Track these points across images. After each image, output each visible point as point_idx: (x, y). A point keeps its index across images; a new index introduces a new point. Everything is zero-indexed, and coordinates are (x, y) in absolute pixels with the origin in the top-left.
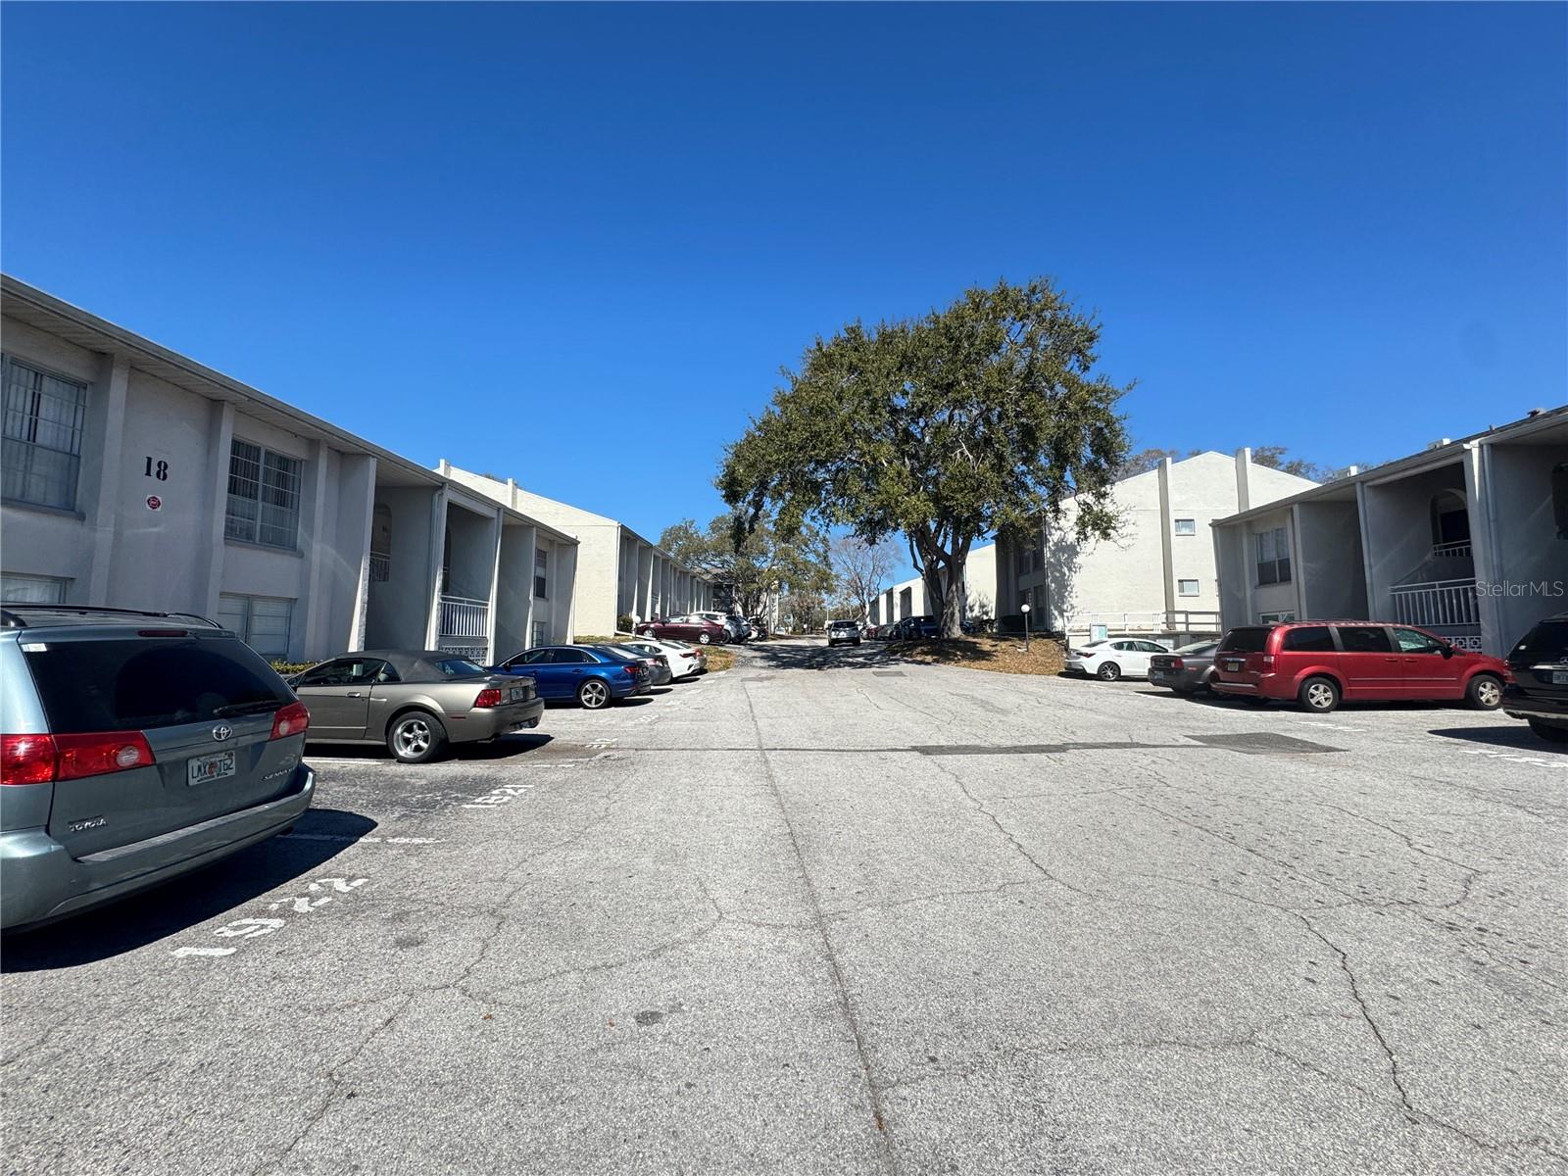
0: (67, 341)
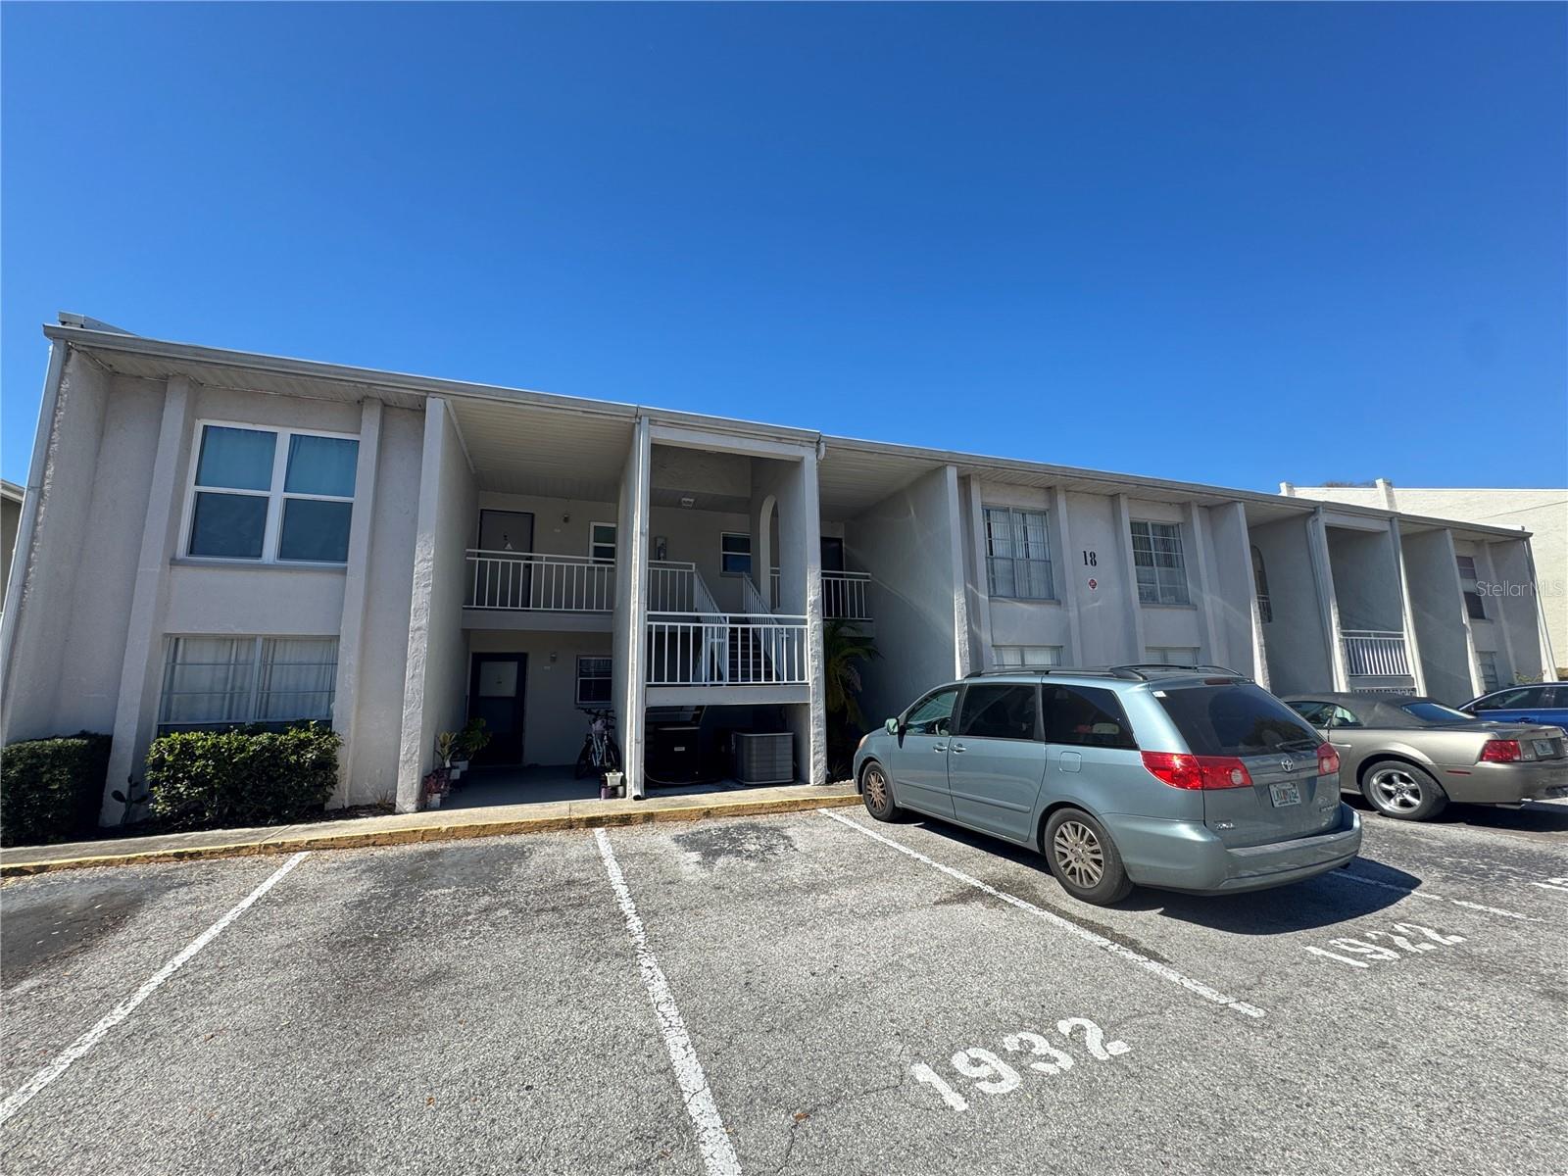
0: (1034, 487)
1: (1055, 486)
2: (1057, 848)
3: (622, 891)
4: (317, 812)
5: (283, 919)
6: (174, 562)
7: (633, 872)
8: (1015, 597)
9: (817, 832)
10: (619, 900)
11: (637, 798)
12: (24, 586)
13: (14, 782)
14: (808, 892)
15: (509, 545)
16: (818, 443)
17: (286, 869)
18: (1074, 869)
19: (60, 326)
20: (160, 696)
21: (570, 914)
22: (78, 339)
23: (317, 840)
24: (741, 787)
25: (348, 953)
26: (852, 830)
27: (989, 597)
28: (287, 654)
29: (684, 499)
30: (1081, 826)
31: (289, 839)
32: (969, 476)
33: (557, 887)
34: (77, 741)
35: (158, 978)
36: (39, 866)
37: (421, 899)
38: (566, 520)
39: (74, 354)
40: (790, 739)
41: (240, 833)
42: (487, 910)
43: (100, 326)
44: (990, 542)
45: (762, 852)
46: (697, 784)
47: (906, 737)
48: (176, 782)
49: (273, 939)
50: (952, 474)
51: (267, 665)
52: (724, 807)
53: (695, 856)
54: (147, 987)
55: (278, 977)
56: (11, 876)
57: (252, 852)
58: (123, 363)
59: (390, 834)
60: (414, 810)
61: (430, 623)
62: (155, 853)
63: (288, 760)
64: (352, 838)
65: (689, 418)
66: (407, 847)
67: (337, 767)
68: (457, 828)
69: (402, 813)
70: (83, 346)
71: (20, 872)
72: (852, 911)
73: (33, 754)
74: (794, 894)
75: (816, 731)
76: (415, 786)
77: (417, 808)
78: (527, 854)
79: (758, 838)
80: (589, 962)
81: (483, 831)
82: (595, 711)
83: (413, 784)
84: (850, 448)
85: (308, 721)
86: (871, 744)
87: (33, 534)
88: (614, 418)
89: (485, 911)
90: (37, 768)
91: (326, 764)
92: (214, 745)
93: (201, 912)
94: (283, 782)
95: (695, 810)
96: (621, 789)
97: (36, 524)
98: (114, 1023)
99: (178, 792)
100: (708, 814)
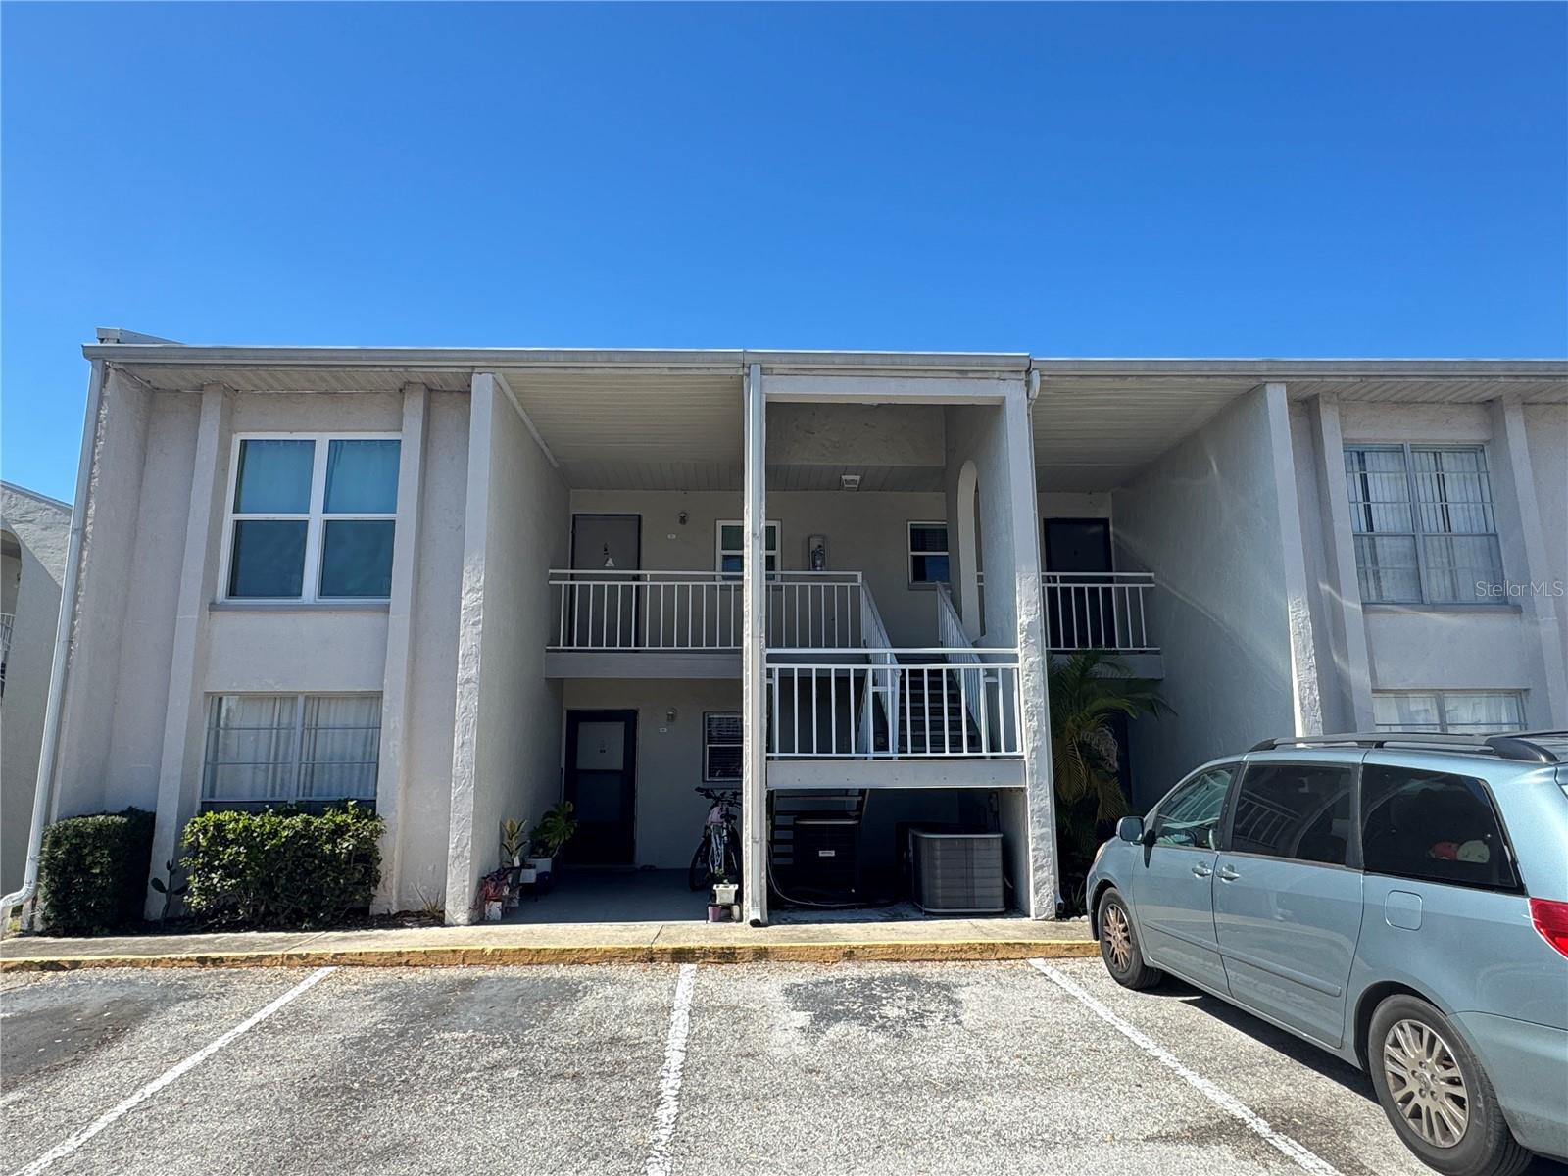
0: (1452, 403)
1: (1500, 398)
2: (1389, 1065)
3: (675, 1058)
4: (359, 917)
5: (272, 1052)
6: (213, 606)
7: (704, 1034)
8: (1422, 602)
9: (1007, 995)
10: (665, 1074)
11: (755, 924)
12: (70, 642)
13: (61, 864)
14: (944, 1093)
15: (610, 561)
16: (1028, 372)
17: (303, 987)
18: (1417, 1108)
19: (99, 344)
20: (202, 767)
21: (592, 1086)
22: (113, 356)
23: (344, 954)
24: (920, 916)
25: (316, 1105)
26: (1069, 998)
27: (1364, 604)
28: (332, 715)
29: (844, 478)
30: (1427, 1030)
31: (314, 950)
32: (1316, 396)
33: (596, 1046)
34: (117, 819)
35: (122, 1108)
36: (74, 962)
37: (427, 1043)
38: (683, 521)
39: (111, 372)
40: (998, 845)
41: (271, 938)
42: (495, 1067)
43: (137, 338)
44: (1368, 509)
45: (905, 1022)
46: (853, 907)
47: (1157, 851)
48: (210, 872)
49: (249, 1076)
50: (1277, 398)
51: (312, 729)
52: (877, 946)
53: (803, 1018)
54: (107, 1118)
55: (235, 1124)
56: (49, 970)
57: (275, 962)
58: (161, 378)
59: (425, 952)
60: (466, 922)
61: (481, 674)
62: (179, 956)
63: (323, 849)
64: (382, 954)
65: (820, 359)
66: (443, 972)
67: (379, 861)
68: (506, 950)
69: (453, 926)
70: (119, 363)
71: (55, 967)
72: (998, 1133)
73: (79, 833)
74: (920, 1095)
75: (1038, 832)
76: (467, 889)
77: (470, 920)
78: (580, 994)
79: (909, 998)
80: (581, 1158)
81: (535, 957)
82: (718, 793)
83: (465, 887)
84: (1084, 374)
85: (346, 800)
86: (1112, 858)
87: (77, 581)
88: (712, 372)
89: (492, 1068)
90: (81, 848)
91: (366, 859)
92: (246, 828)
93: (197, 1033)
94: (318, 877)
95: (831, 947)
96: (736, 909)
97: (79, 570)
98: (61, 1154)
99: (212, 884)
100: (850, 955)
